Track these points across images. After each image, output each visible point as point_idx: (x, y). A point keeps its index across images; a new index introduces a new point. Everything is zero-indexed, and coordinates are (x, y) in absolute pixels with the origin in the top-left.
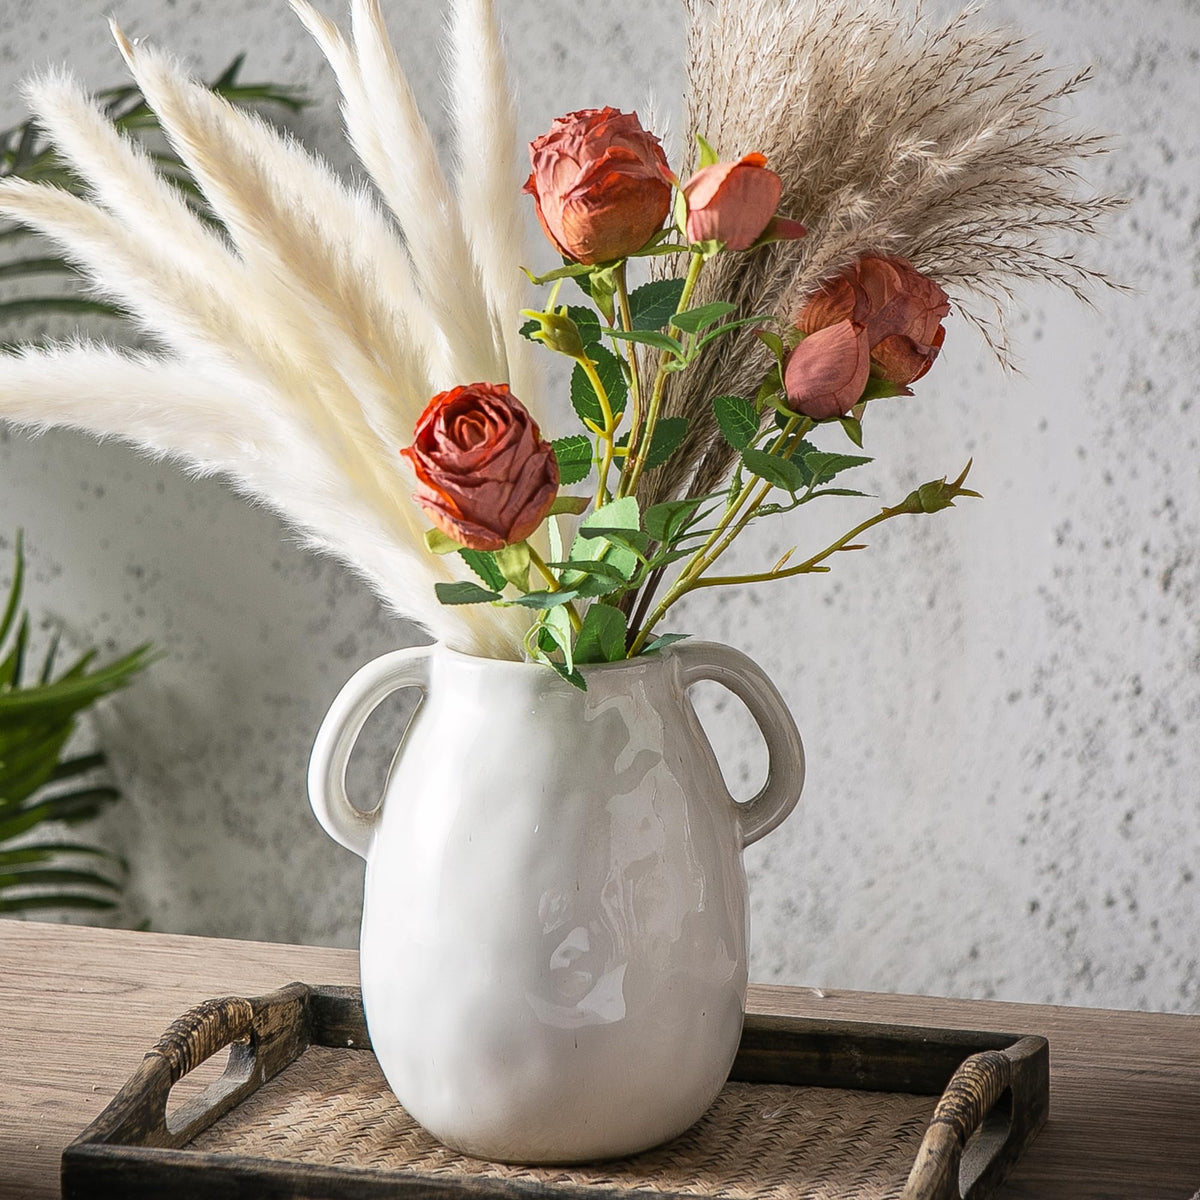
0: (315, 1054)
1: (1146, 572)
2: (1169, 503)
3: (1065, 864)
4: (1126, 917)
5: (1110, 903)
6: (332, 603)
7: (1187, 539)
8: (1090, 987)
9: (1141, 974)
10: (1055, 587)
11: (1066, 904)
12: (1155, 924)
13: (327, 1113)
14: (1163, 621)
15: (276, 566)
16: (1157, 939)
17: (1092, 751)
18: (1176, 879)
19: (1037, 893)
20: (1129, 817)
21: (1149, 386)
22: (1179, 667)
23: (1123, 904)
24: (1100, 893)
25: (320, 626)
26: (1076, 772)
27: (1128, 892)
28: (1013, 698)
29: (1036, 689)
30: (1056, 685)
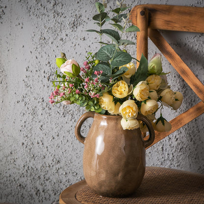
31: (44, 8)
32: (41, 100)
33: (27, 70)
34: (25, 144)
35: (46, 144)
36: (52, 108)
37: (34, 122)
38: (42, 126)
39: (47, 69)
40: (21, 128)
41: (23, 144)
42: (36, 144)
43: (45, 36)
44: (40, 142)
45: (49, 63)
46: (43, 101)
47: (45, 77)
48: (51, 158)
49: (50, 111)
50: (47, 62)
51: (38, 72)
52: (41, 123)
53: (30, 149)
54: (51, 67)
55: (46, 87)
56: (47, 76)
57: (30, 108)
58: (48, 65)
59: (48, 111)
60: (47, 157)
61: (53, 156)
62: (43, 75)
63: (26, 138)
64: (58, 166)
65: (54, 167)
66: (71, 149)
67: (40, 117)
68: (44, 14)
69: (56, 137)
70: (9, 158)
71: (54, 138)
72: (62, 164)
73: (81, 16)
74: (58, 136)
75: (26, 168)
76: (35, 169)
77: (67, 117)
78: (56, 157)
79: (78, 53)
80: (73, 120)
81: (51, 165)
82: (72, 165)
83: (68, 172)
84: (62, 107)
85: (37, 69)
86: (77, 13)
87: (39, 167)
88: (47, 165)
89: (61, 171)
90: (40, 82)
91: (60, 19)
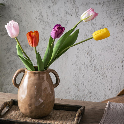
0: (14, 106)
1: (86, 53)
2: (88, 46)
3: (77, 80)
4: (83, 85)
5: (81, 84)
6: (7, 54)
7: (90, 50)
8: (79, 92)
9: (84, 91)
10: (77, 54)
11: (77, 84)
12: (86, 86)
13: (16, 113)
14: (87, 57)
15: (1, 50)
16: (86, 87)
17: (80, 69)
18: (88, 82)
19: (74, 83)
20: (83, 76)
21: (87, 35)
22: (89, 62)
23: (83, 84)
24: (80, 83)
25: (5, 56)
26: (78, 71)
27: (83, 83)
28: (73, 64)
29: (75, 64)
30: (77, 63)
32: (84, 64)
33: (78, 50)
34: (75, 84)
36: (89, 68)
37: (80, 74)
40: (73, 77)
41: (74, 84)
42: (80, 84)
43: (87, 34)
44: (82, 83)
46: (85, 64)
48: (87, 91)
50: (87, 46)
51: (83, 50)
52: (83, 75)
53: (77, 87)
55: (86, 57)
56: (87, 52)
57: (78, 67)
58: (88, 47)
59: (87, 69)
62: (85, 52)
63: (75, 82)
64: (90, 95)
68: (87, 24)
69: (90, 81)
70: (67, 91)
71: (89, 82)
73: (104, 25)
74: (91, 80)
75: (75, 95)
76: (79, 96)
77: (95, 72)
78: (90, 91)
79: (102, 42)
80: (99, 73)
81: (87, 95)
84: (93, 67)
85: (83, 49)
86: (102, 23)
87: (81, 95)
88: (85, 94)
89: (92, 97)
90: (84, 55)
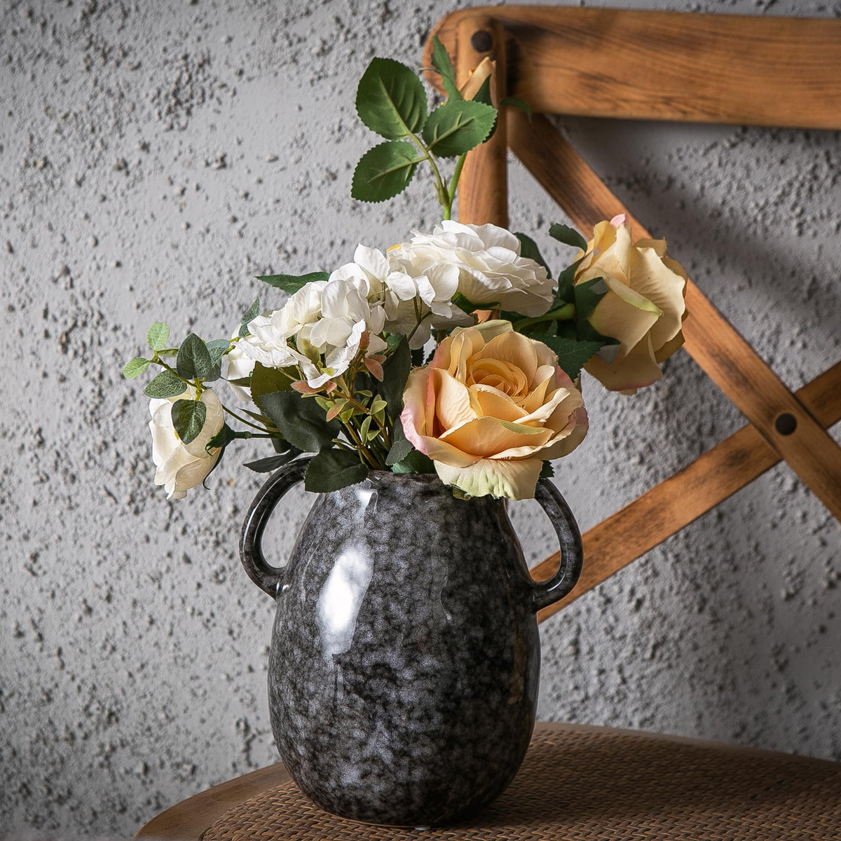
31: (44, 25)
35: (54, 638)
38: (35, 557)
39: (58, 298)
45: (67, 271)
47: (47, 335)
49: (74, 488)
54: (77, 292)
60: (58, 696)
61: (86, 689)
65: (93, 742)
66: (168, 657)
67: (29, 518)
72: (128, 726)
82: (171, 728)
83: (154, 761)
91: (115, 77)
